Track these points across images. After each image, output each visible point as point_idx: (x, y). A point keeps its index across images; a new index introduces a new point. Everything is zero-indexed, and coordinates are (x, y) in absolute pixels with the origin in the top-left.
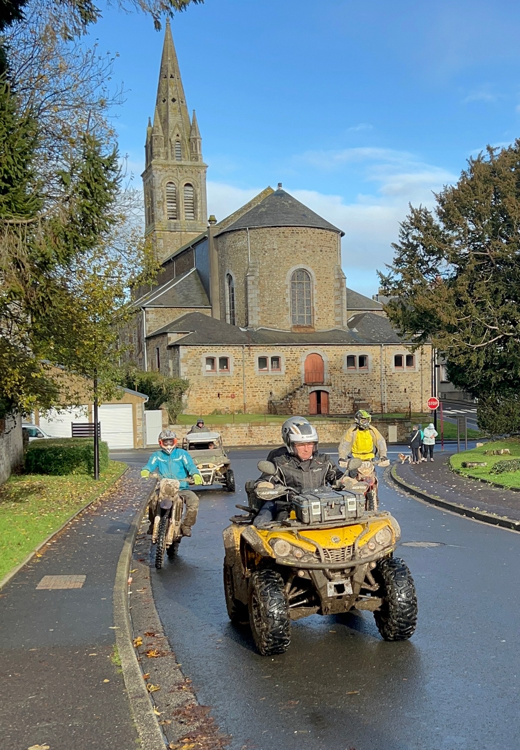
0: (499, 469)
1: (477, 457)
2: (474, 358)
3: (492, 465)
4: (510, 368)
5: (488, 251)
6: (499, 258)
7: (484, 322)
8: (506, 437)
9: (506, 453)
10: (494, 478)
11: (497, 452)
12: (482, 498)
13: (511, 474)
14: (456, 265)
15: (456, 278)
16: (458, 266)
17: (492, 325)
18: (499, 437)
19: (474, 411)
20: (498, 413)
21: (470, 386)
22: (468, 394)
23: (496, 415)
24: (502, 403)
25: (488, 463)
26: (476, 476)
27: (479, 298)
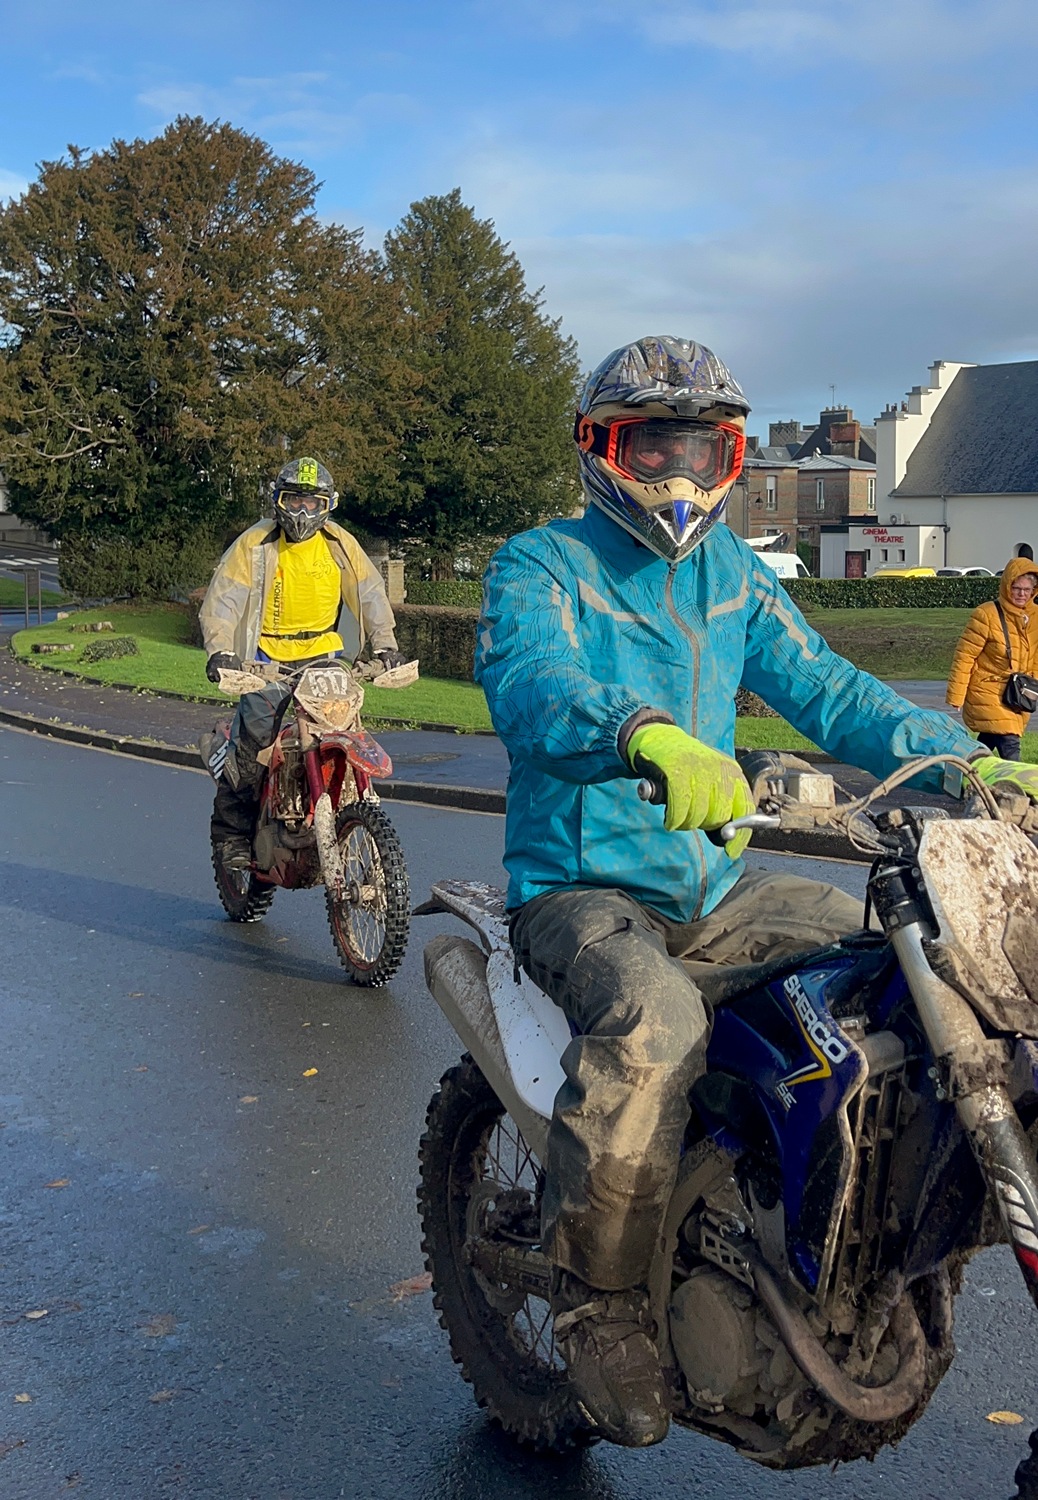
0: (95, 655)
1: (59, 636)
2: (52, 476)
3: (82, 647)
4: (112, 494)
5: (73, 309)
6: (90, 321)
7: (68, 420)
8: (107, 603)
9: (106, 628)
10: (86, 669)
11: (92, 626)
12: (65, 702)
13: (114, 662)
14: (17, 326)
15: (19, 347)
16: (23, 330)
17: (81, 424)
18: (96, 603)
19: (54, 561)
20: (93, 565)
21: (45, 520)
22: (44, 533)
23: (90, 568)
24: (99, 549)
25: (75, 645)
26: (56, 667)
27: (60, 382)
